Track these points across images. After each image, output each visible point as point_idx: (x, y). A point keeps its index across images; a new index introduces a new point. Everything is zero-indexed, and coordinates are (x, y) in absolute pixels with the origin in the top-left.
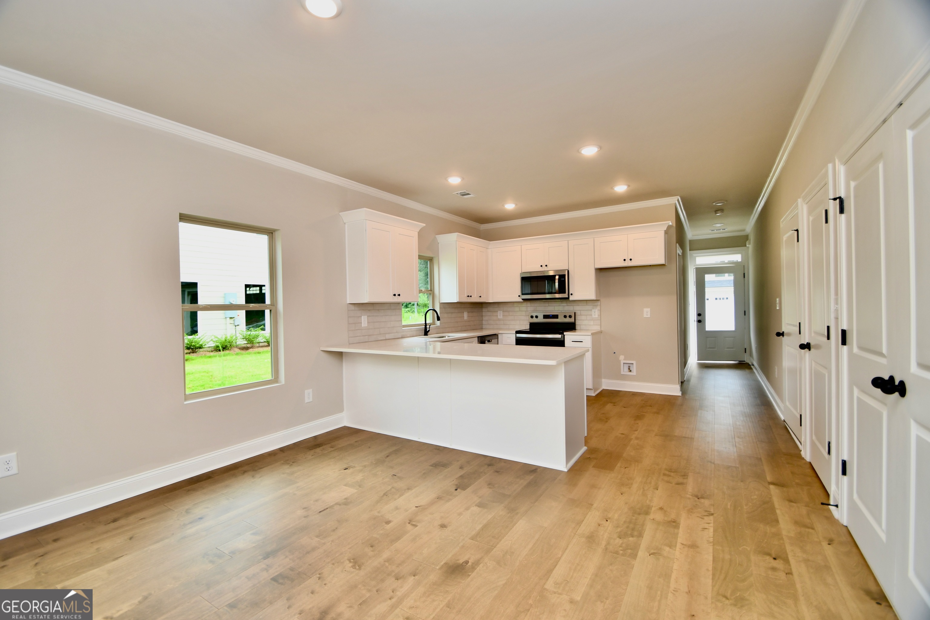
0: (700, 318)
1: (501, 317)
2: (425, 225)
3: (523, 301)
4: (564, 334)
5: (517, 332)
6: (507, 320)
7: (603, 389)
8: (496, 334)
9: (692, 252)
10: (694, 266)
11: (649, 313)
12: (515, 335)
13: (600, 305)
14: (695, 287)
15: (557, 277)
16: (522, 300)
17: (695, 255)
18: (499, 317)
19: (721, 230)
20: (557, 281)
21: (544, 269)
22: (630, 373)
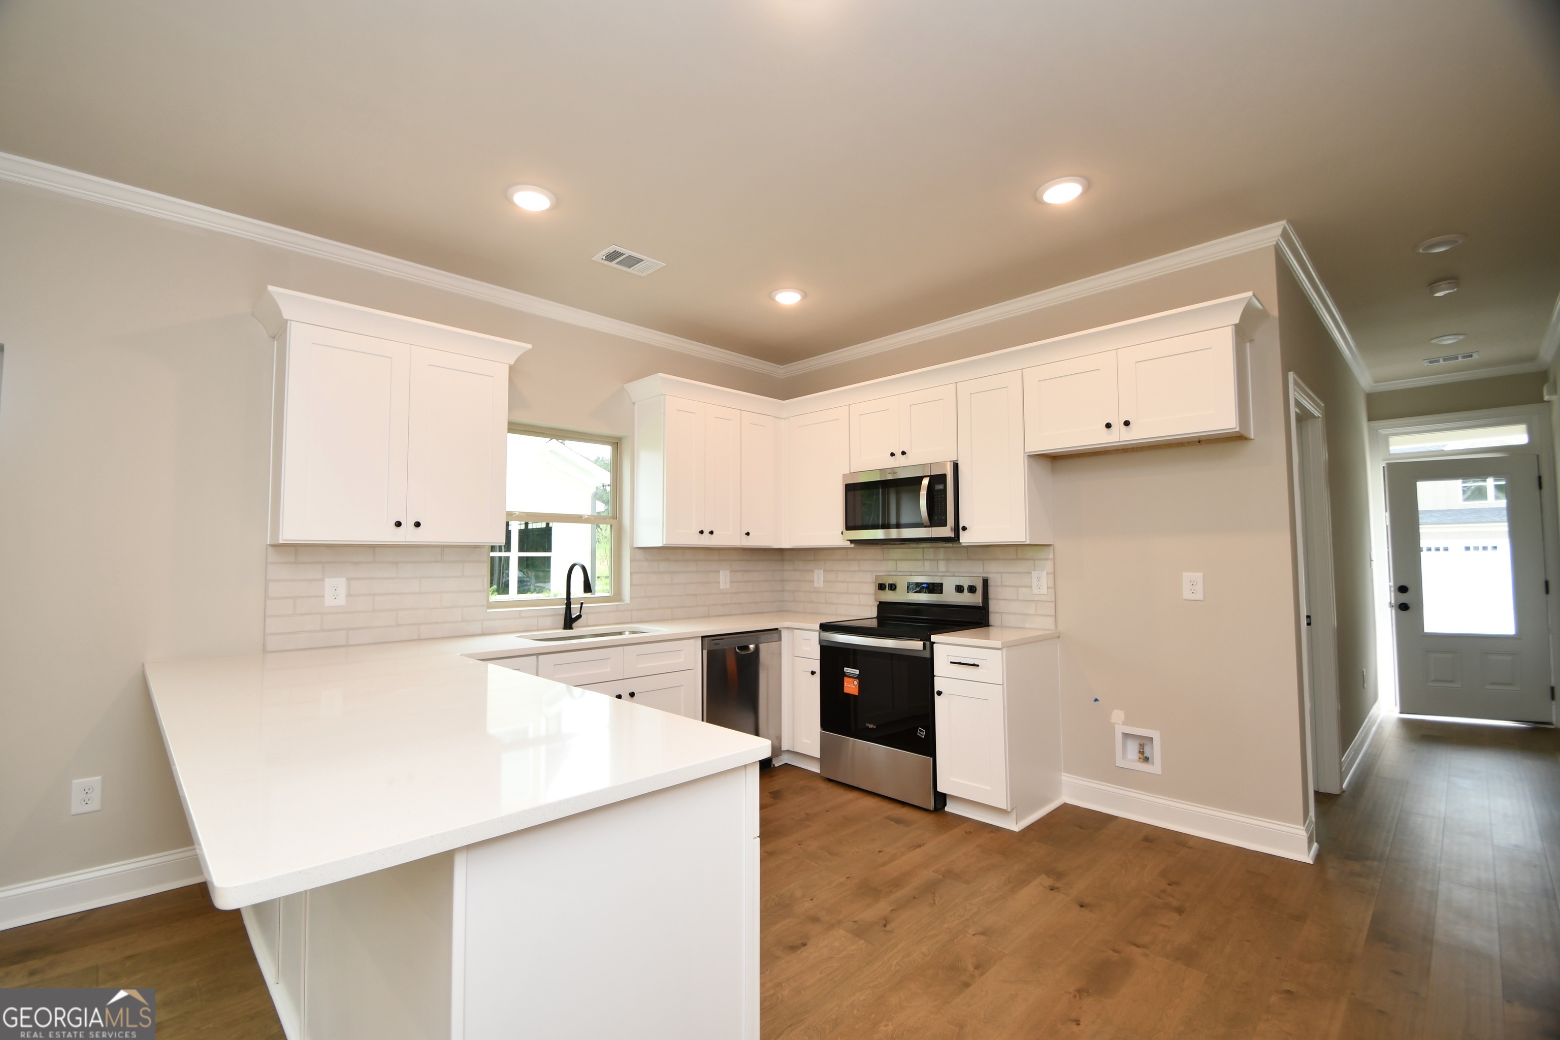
0: (1404, 598)
1: (821, 585)
2: (529, 346)
3: (852, 546)
4: (932, 640)
5: (825, 627)
6: (832, 592)
7: (1065, 807)
8: (777, 629)
9: (1375, 424)
10: (1384, 460)
11: (1199, 588)
12: (818, 633)
13: (1054, 559)
14: (1388, 514)
15: (925, 482)
16: (849, 542)
17: (1384, 432)
18: (816, 585)
19: (1460, 359)
20: (923, 493)
21: (899, 461)
22: (1144, 767)
